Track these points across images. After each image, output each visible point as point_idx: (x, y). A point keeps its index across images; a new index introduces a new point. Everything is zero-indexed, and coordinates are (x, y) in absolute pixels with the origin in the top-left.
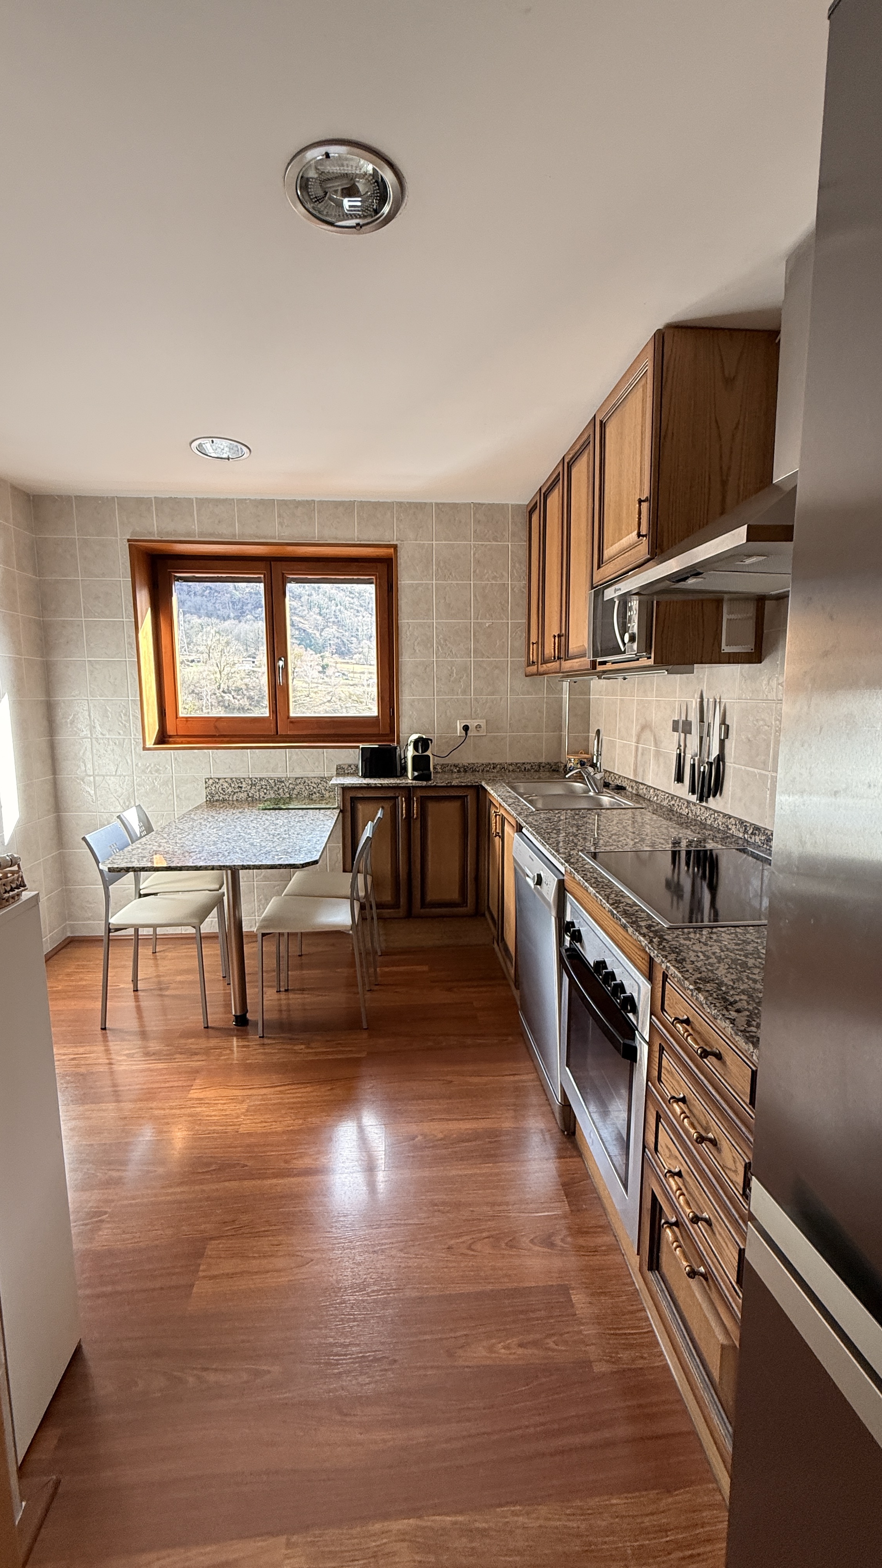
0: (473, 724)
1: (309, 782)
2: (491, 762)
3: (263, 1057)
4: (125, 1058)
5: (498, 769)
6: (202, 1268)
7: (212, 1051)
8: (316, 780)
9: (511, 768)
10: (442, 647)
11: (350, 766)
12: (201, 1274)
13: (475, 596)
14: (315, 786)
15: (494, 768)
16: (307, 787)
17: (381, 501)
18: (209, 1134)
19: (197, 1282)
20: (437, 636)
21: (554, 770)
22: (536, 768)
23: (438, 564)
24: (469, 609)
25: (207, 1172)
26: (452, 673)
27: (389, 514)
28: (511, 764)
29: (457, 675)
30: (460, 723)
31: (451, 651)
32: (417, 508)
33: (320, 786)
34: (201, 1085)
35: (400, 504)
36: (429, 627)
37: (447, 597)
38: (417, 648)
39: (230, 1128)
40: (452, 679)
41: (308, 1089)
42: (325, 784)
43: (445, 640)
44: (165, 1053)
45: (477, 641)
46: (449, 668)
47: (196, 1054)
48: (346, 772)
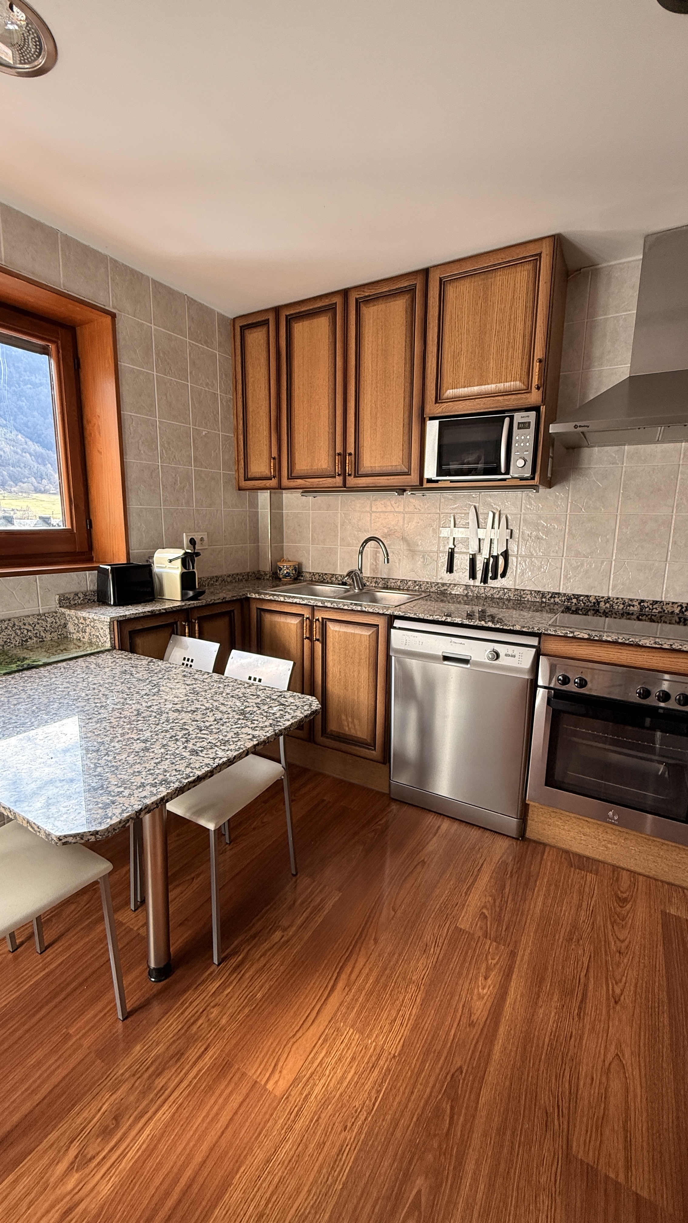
0: (197, 538)
1: (21, 624)
2: (214, 575)
3: (264, 977)
4: (75, 1177)
5: (219, 581)
6: (612, 1175)
7: (195, 1028)
8: (30, 620)
9: (229, 579)
10: (166, 451)
11: (76, 594)
12: (621, 1179)
13: (192, 399)
14: (30, 628)
15: (217, 581)
16: (18, 631)
17: (92, 246)
18: (378, 1092)
19: (634, 1188)
20: (161, 438)
21: (257, 578)
22: (246, 577)
23: (158, 354)
24: (187, 412)
25: (452, 1118)
26: (176, 480)
27: (103, 270)
28: (229, 576)
29: (181, 483)
30: (187, 536)
31: (175, 456)
32: (133, 276)
33: (37, 626)
34: (265, 1069)
35: (115, 262)
36: (153, 426)
37: (168, 395)
38: (141, 448)
39: (381, 1062)
40: (177, 487)
41: (361, 961)
42: (44, 623)
43: (169, 443)
44: (132, 1098)
45: (196, 449)
46: (174, 475)
47: (179, 1054)
48: (72, 602)
